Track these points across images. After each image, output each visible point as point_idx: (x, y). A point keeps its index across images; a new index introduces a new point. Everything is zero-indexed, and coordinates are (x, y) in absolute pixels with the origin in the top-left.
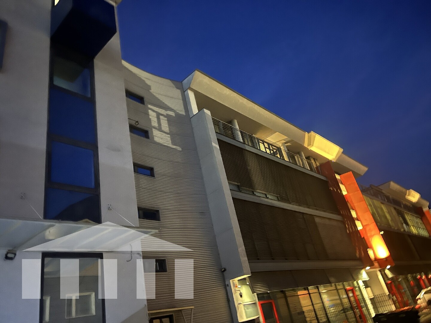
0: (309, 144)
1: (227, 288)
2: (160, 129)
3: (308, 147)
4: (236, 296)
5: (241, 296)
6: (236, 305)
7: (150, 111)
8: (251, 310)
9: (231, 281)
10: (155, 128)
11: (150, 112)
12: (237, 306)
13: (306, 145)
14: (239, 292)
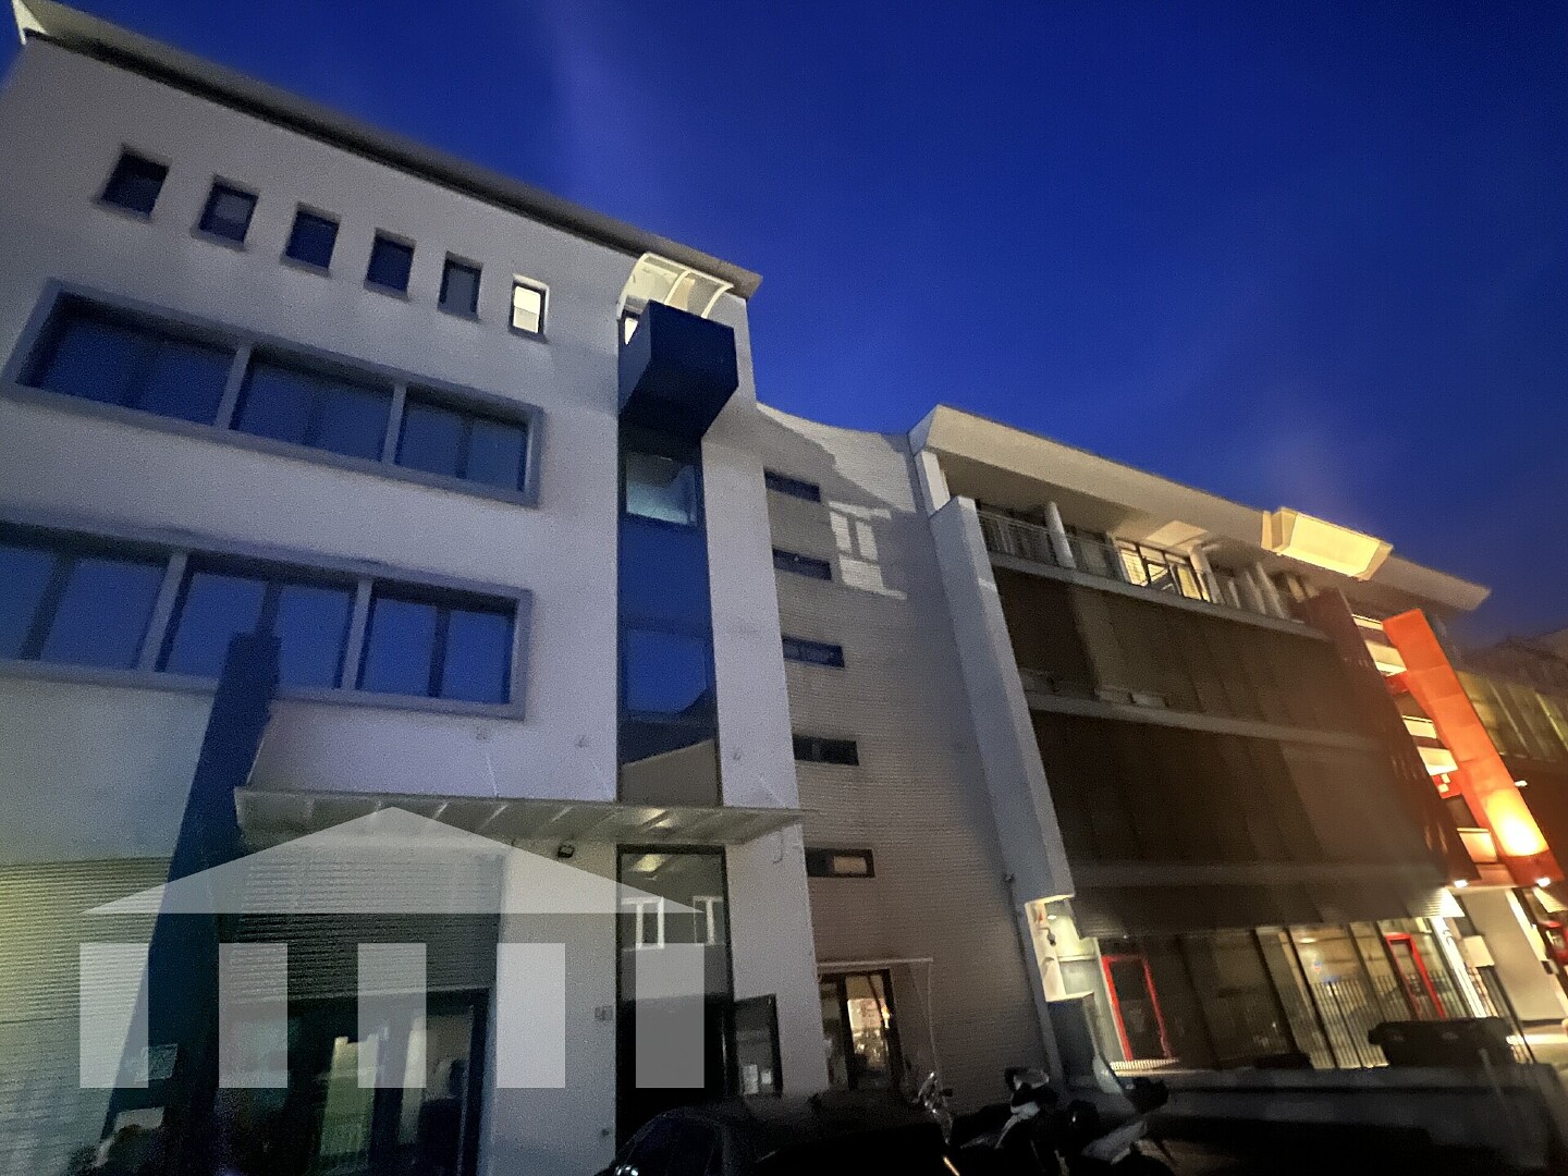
0: (1277, 542)
1: (1017, 918)
2: (856, 554)
3: (1275, 550)
4: (1039, 942)
5: (1053, 942)
6: (1040, 963)
7: (832, 514)
8: (1079, 976)
9: (1027, 906)
10: (844, 553)
11: (835, 518)
12: (1044, 963)
13: (1266, 544)
14: (1046, 932)
